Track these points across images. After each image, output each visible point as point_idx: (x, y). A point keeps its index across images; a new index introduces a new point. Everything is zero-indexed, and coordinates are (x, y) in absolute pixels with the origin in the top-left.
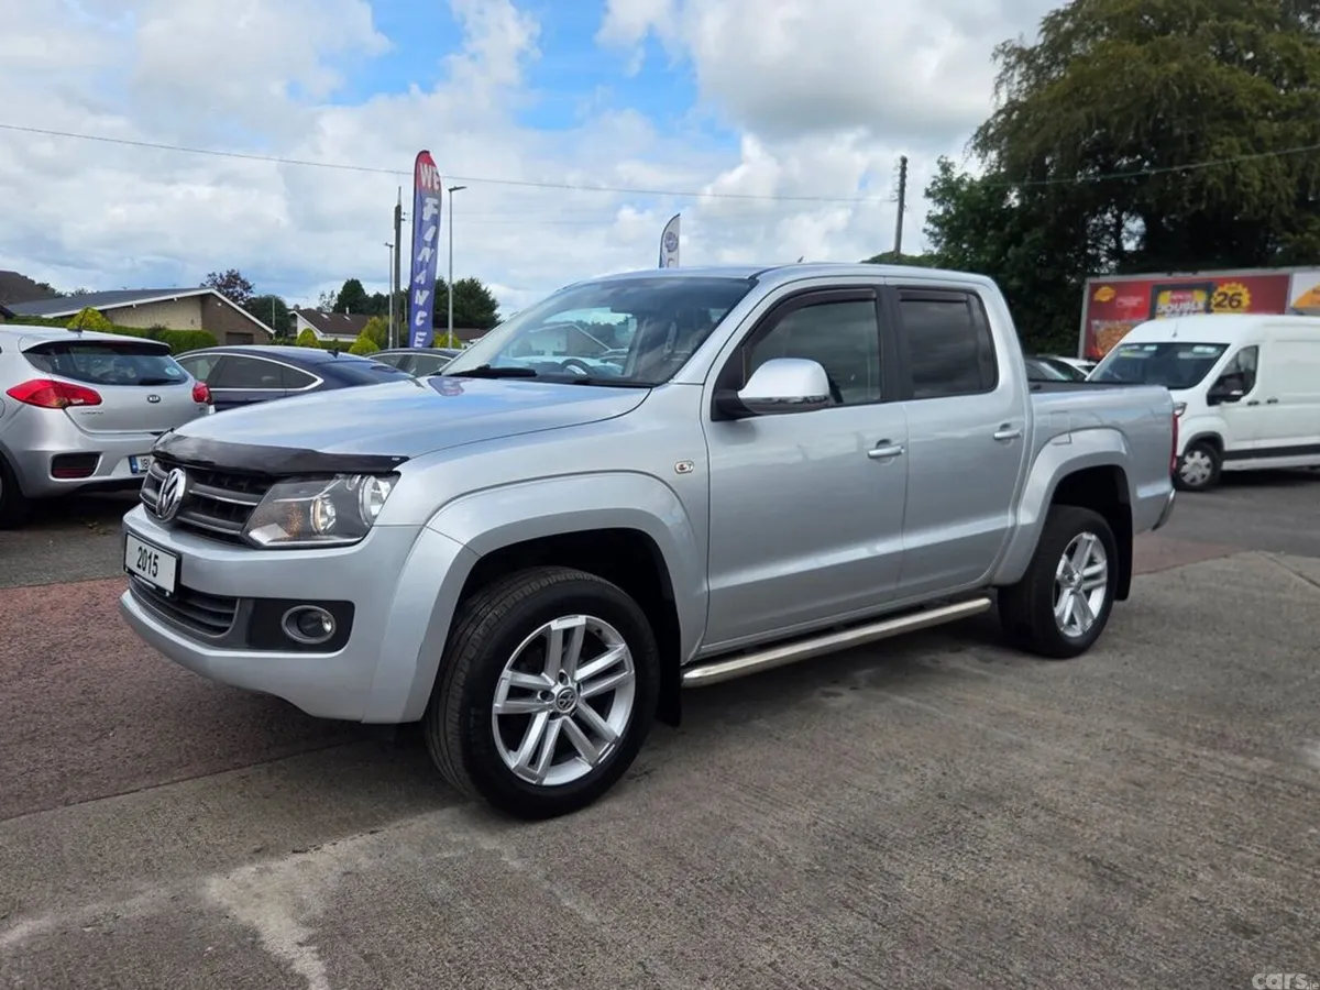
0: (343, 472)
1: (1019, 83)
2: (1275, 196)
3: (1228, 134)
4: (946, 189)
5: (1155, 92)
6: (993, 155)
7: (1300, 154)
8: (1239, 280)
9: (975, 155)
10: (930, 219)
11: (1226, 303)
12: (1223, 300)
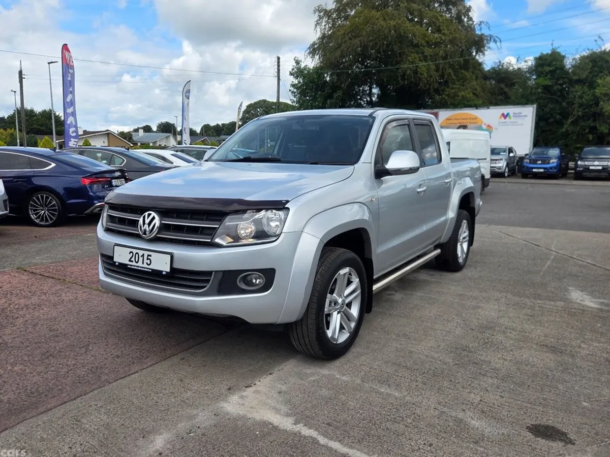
1: (325, 25)
2: (432, 80)
3: (413, 52)
4: (299, 72)
5: (386, 33)
6: (317, 57)
7: (441, 63)
9: (309, 57)
10: (293, 86)
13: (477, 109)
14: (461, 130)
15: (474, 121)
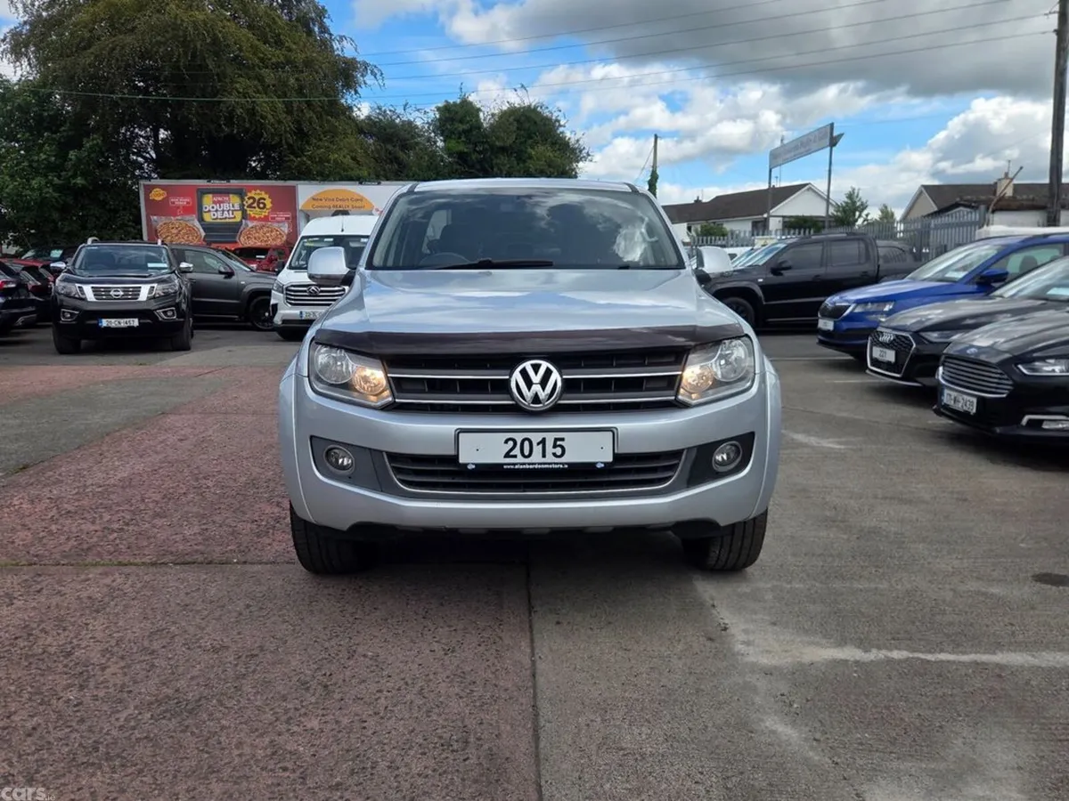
0: (728, 339)
2: (282, 128)
5: (189, 33)
7: (295, 102)
8: (262, 188)
11: (255, 205)
12: (253, 203)
13: (361, 183)
14: (340, 218)
15: (359, 204)
